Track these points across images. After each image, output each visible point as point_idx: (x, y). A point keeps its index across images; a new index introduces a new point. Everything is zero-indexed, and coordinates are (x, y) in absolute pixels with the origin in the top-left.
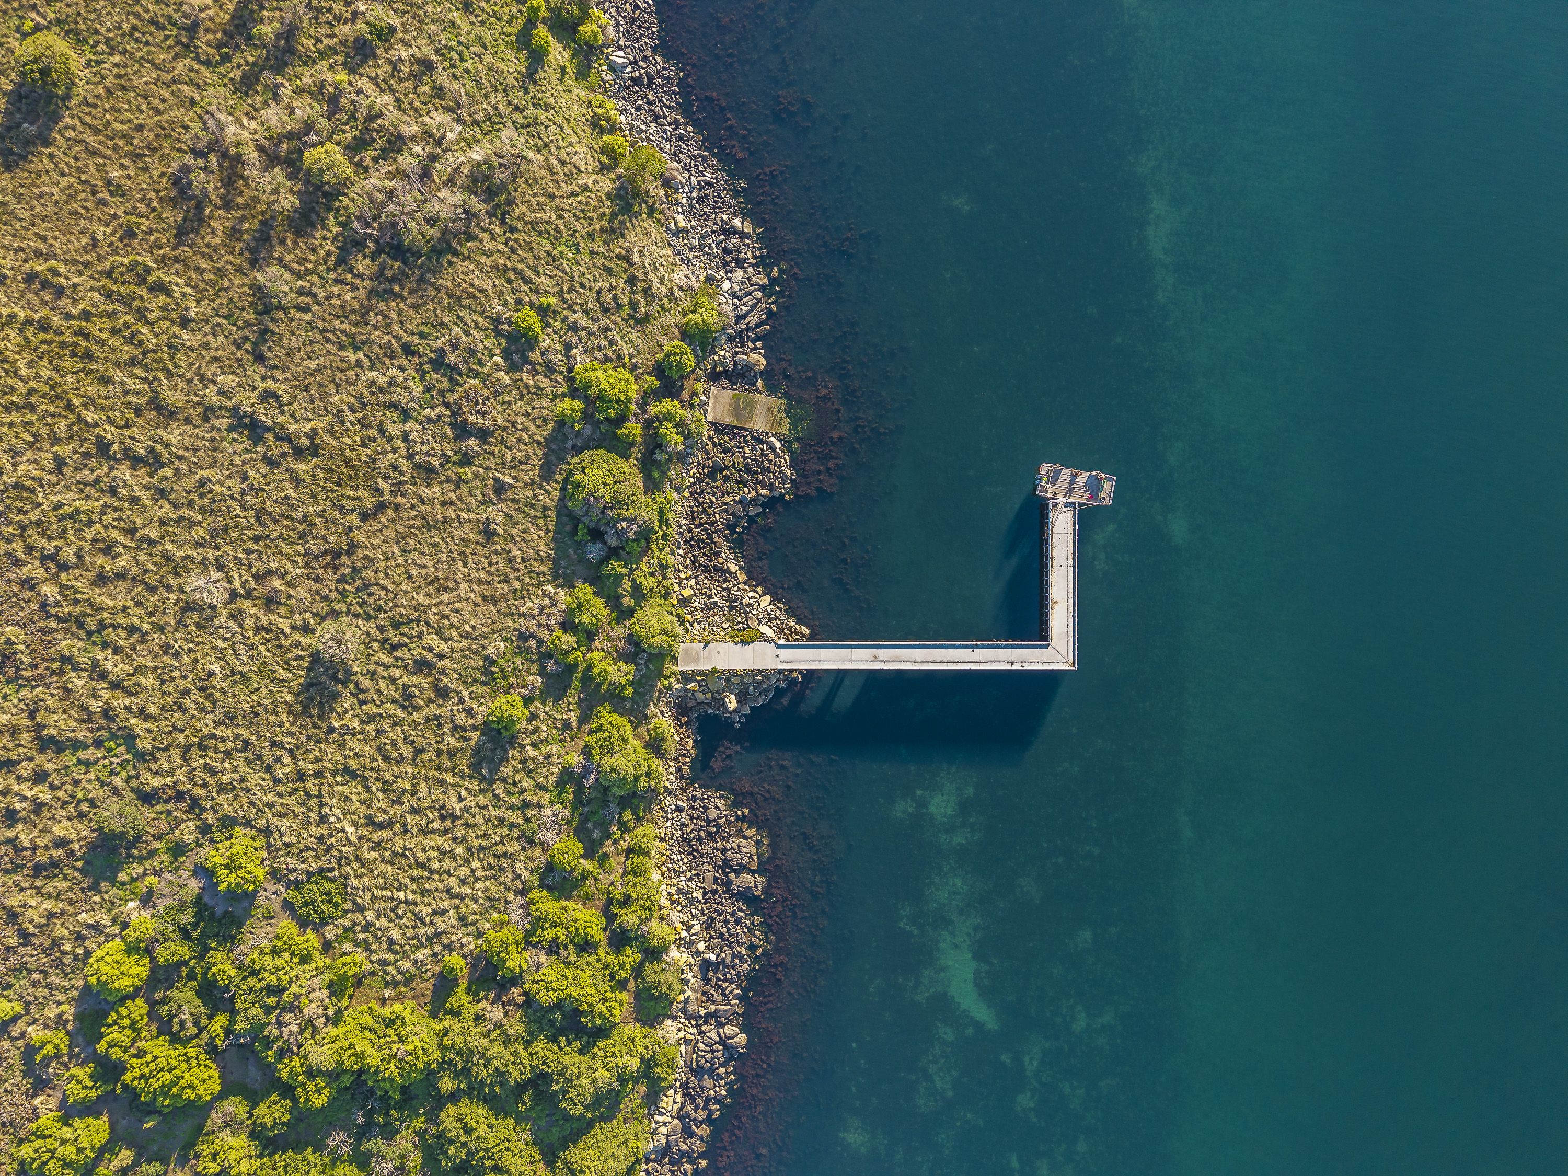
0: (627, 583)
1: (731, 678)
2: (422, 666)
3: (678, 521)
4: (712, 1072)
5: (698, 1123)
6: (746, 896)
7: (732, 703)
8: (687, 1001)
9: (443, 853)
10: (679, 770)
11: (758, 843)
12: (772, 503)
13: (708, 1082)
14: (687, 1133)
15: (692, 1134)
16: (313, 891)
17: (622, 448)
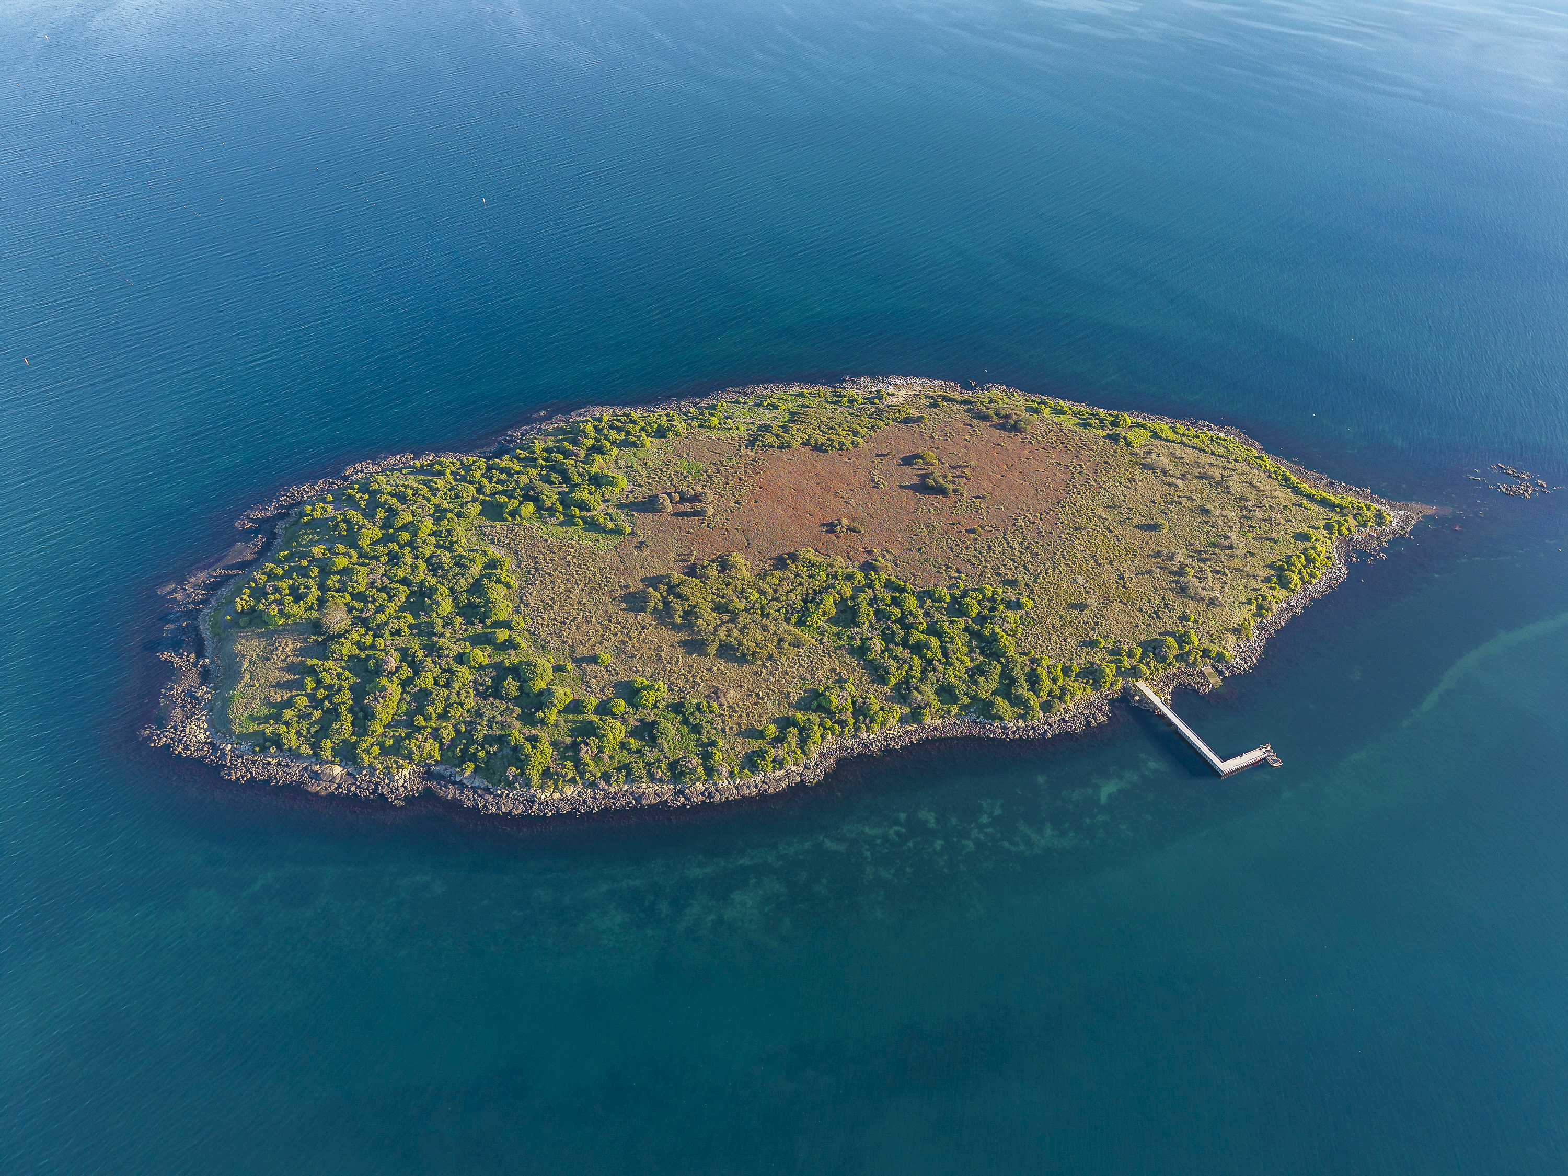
0: (1149, 660)
1: (1143, 696)
2: (1097, 624)
3: (1172, 671)
4: (1035, 731)
5: (1018, 734)
6: (1088, 723)
7: (1137, 698)
8: (1051, 717)
9: (1056, 642)
10: (1108, 695)
11: (1104, 721)
12: (1195, 691)
13: (1031, 732)
14: (1014, 732)
15: (1014, 734)
16: (1029, 619)
17: (1181, 647)
